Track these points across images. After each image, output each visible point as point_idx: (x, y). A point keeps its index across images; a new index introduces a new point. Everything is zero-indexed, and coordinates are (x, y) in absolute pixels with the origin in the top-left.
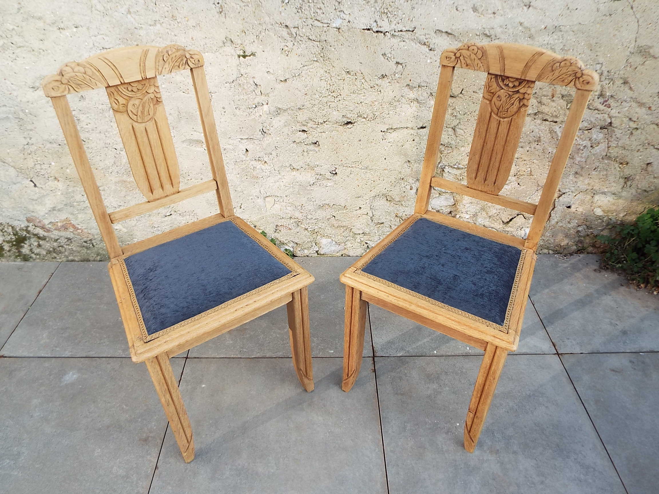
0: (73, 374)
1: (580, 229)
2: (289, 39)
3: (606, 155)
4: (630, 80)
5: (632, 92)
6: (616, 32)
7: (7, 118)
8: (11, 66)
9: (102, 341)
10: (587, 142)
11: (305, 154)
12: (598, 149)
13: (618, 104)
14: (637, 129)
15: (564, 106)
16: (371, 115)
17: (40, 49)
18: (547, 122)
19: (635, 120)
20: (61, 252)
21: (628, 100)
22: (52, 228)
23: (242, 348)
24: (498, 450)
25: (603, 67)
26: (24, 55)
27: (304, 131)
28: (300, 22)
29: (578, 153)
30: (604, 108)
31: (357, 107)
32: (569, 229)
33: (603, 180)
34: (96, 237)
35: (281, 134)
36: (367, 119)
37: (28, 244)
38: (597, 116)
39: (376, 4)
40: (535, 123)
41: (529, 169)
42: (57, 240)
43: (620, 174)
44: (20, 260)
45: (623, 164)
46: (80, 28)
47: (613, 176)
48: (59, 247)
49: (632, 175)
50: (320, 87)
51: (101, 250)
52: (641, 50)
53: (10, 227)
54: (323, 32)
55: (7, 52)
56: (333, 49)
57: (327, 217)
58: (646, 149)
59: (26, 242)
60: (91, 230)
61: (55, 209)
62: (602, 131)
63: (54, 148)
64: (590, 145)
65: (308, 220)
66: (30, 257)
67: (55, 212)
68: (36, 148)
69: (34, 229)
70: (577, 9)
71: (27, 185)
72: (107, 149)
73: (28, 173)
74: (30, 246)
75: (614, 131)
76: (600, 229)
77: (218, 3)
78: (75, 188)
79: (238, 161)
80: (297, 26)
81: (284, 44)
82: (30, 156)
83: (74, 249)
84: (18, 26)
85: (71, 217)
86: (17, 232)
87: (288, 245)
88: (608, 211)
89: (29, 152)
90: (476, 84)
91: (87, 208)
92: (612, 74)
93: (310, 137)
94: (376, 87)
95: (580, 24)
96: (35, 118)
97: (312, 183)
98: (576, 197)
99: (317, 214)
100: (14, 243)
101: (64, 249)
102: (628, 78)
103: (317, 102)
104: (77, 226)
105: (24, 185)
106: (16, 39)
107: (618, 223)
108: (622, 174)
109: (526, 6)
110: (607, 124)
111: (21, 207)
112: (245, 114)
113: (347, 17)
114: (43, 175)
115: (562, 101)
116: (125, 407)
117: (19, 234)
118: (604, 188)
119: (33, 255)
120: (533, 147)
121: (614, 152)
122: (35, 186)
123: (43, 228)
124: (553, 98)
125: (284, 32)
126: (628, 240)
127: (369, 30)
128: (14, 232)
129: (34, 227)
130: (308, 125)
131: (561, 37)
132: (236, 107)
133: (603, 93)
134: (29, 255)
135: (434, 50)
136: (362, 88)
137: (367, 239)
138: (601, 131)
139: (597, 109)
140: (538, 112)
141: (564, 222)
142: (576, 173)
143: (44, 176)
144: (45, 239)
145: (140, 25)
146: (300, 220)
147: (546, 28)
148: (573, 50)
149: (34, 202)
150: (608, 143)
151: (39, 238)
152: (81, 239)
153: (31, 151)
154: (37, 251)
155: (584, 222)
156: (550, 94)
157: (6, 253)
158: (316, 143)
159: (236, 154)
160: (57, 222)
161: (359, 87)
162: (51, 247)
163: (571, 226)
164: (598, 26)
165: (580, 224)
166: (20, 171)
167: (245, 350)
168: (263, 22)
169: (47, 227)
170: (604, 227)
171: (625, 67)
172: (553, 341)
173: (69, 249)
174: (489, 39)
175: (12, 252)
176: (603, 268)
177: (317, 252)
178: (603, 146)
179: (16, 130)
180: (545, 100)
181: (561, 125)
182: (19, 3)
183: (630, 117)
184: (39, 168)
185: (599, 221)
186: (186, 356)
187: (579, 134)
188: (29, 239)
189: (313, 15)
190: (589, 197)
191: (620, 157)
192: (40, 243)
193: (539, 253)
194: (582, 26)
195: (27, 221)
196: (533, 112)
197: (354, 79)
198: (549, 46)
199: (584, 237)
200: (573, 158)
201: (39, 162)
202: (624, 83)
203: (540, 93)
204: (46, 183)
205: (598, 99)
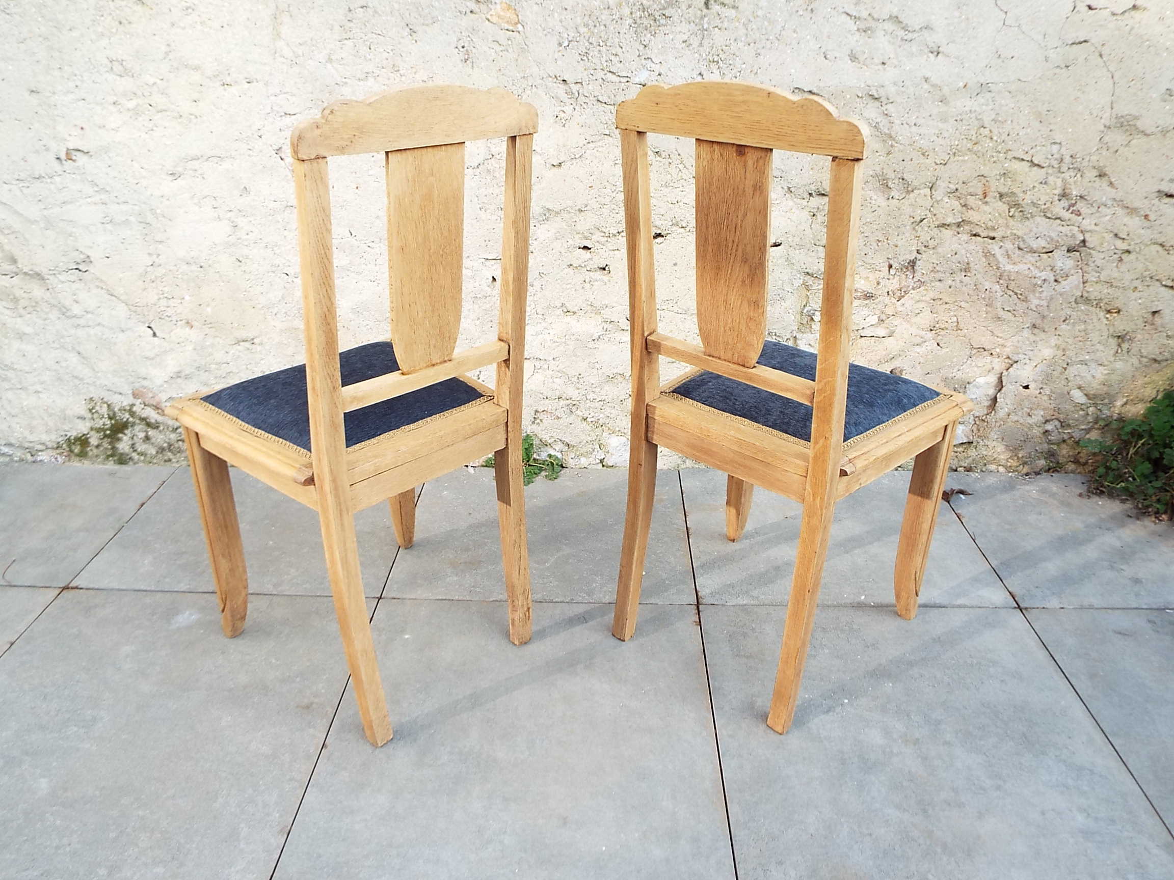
0: (191, 614)
1: (1049, 427)
2: (566, 100)
3: (1082, 296)
4: (1108, 170)
5: (1115, 191)
6: (1079, 94)
7: (127, 222)
8: (144, 140)
10: (1048, 273)
11: (587, 286)
12: (1067, 284)
13: (1094, 210)
14: (1128, 252)
15: (1004, 211)
17: (191, 114)
18: (979, 238)
19: (1123, 237)
21: (1110, 203)
23: (473, 587)
24: (918, 739)
25: (1063, 149)
26: (166, 124)
27: (585, 248)
28: (585, 74)
29: (1034, 291)
30: (1071, 215)
31: (671, 209)
32: (1031, 427)
33: (1080, 339)
35: (550, 252)
36: (687, 229)
37: (129, 435)
38: (1061, 229)
39: (701, 49)
40: (959, 239)
41: (955, 319)
42: (177, 429)
43: (1108, 329)
44: (112, 462)
45: (1112, 313)
46: (255, 84)
47: (1097, 333)
48: (178, 441)
49: (1128, 332)
50: (614, 176)
52: (1122, 123)
53: (105, 405)
54: (620, 90)
55: (140, 119)
57: (621, 398)
58: (1148, 286)
59: (126, 432)
61: (179, 375)
62: (1071, 254)
63: (191, 271)
64: (1053, 279)
65: (588, 401)
66: (130, 458)
67: (179, 380)
68: (164, 271)
69: (143, 409)
70: (1012, 58)
71: (142, 334)
72: (273, 275)
73: (146, 314)
74: (132, 438)
75: (1090, 254)
76: (1083, 427)
77: (463, 47)
78: (218, 339)
79: (478, 296)
80: (580, 81)
81: (560, 108)
82: (154, 285)
84: (162, 80)
86: (114, 414)
87: (554, 447)
88: (1095, 396)
89: (153, 278)
92: (1078, 160)
93: (596, 258)
95: (1019, 80)
96: (169, 223)
97: (596, 336)
98: (1037, 369)
99: (604, 392)
100: (108, 432)
102: (1105, 167)
105: (138, 334)
106: (158, 100)
107: (1115, 418)
108: (1111, 330)
109: (932, 53)
110: (1078, 242)
111: (127, 371)
112: (494, 217)
113: (657, 68)
114: (170, 317)
115: (1000, 203)
116: (274, 661)
117: (118, 418)
118: (1083, 352)
119: (135, 456)
120: (958, 279)
121: (1094, 291)
122: (154, 335)
123: (157, 408)
124: (985, 198)
125: (561, 90)
126: (1133, 444)
128: (111, 414)
129: (143, 406)
130: (594, 237)
131: (990, 100)
132: (481, 206)
133: (1066, 191)
134: (128, 455)
136: (680, 178)
138: (1069, 255)
139: (1059, 218)
140: (963, 221)
141: (1020, 413)
142: (1034, 326)
143: (170, 319)
144: (157, 427)
145: (344, 80)
146: (574, 403)
147: (965, 86)
148: (1012, 121)
149: (149, 363)
150: (1083, 276)
151: (149, 425)
153: (156, 277)
154: (141, 447)
155: (1056, 414)
156: (980, 192)
157: (91, 450)
158: (604, 269)
159: (477, 284)
160: (181, 398)
161: (675, 176)
162: (165, 442)
163: (1033, 421)
164: (1049, 83)
165: (1048, 418)
166: (133, 309)
167: (478, 590)
168: (529, 75)
169: (163, 405)
170: (1091, 424)
171: (1098, 149)
172: (1010, 590)
174: (877, 104)
175: (102, 449)
176: (1095, 491)
177: (601, 461)
178: (1075, 279)
179: (137, 241)
180: (971, 201)
181: (1002, 244)
182: (168, 45)
183: (1116, 231)
184: (165, 304)
185: (1081, 413)
186: (379, 596)
187: (1033, 260)
188: (132, 426)
189: (605, 65)
190: (1060, 369)
191: (1106, 300)
192: (150, 433)
193: (982, 471)
194: (1023, 84)
195: (133, 395)
196: (954, 222)
197: (667, 163)
198: (973, 115)
199: (1058, 444)
200: (1026, 300)
201: (166, 295)
202: (1100, 176)
203: (963, 190)
204: (172, 331)
205: (1060, 200)
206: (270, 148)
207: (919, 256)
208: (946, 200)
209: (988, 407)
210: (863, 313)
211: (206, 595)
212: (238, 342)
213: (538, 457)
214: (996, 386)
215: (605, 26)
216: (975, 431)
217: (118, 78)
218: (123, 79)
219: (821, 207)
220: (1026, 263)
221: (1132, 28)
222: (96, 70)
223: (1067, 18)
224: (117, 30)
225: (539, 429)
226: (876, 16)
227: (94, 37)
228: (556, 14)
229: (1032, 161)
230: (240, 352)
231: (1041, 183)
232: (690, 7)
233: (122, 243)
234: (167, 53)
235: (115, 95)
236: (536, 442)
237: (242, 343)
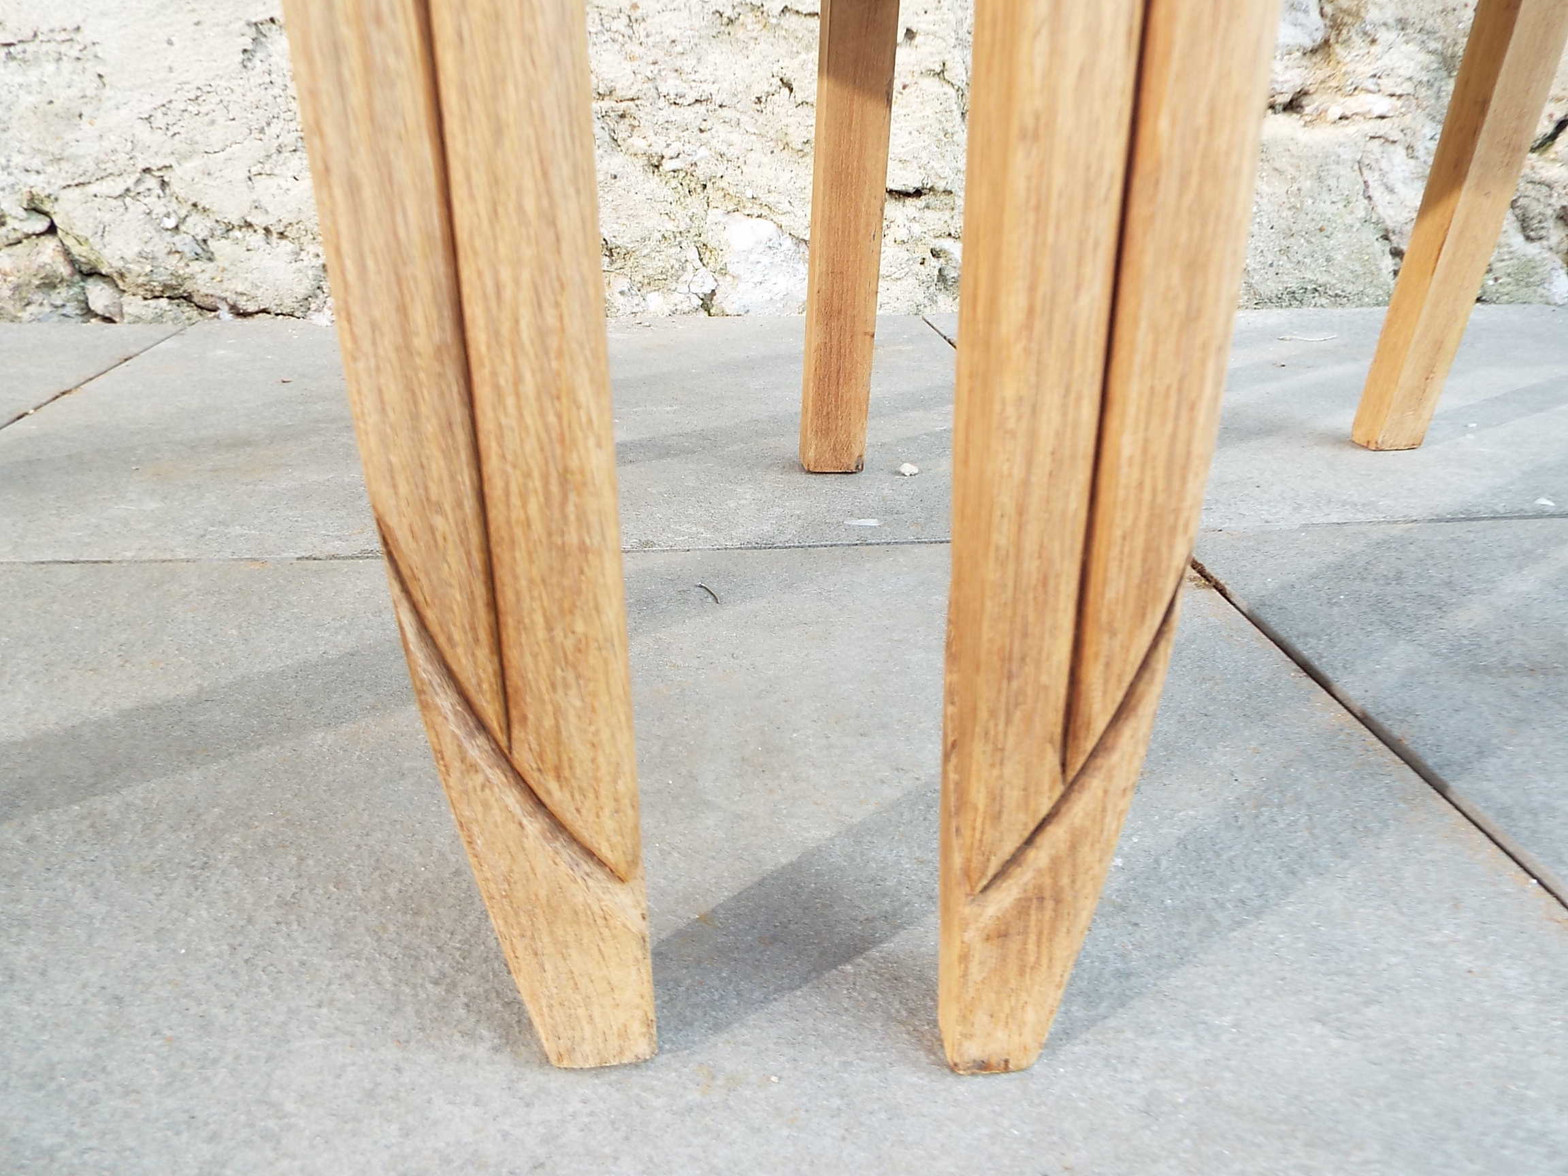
57: (758, 90)
65: (662, 102)
177: (707, 301)
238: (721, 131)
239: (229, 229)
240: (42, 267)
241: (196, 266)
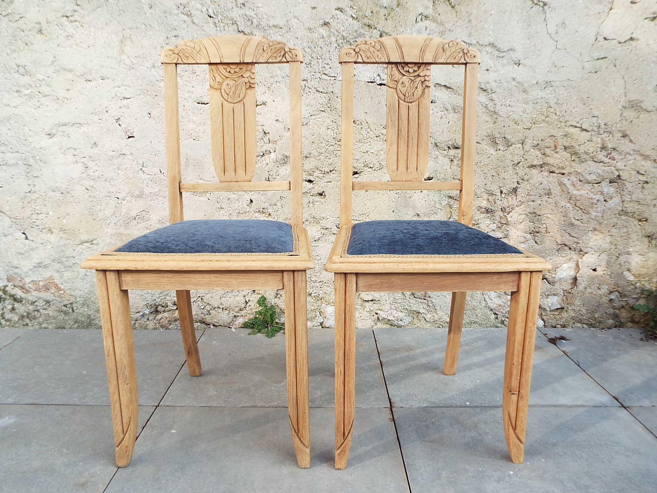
0: (10, 419)
1: (612, 297)
3: (622, 210)
4: (628, 133)
5: (634, 145)
6: (605, 88)
8: (33, 113)
9: (56, 390)
10: (599, 196)
11: (311, 205)
12: (613, 203)
14: (647, 182)
15: (568, 157)
16: (377, 165)
17: (64, 98)
18: (554, 174)
19: (643, 173)
20: (35, 318)
21: (632, 152)
22: (32, 287)
23: (228, 398)
25: (600, 120)
26: (48, 104)
27: (310, 181)
28: (309, 75)
29: (592, 207)
30: (609, 160)
31: (363, 156)
32: (601, 297)
33: (625, 238)
34: (78, 299)
36: (374, 169)
38: (604, 168)
40: (543, 175)
42: (34, 302)
43: (642, 232)
45: (642, 221)
46: (106, 80)
47: (635, 234)
48: (35, 311)
49: (654, 233)
50: (327, 135)
51: (81, 315)
52: (633, 105)
54: (331, 84)
55: (32, 101)
56: (340, 100)
60: (74, 290)
61: (40, 265)
63: (55, 196)
64: (603, 199)
65: (312, 282)
67: (40, 269)
68: (37, 196)
69: (13, 289)
70: (563, 67)
71: (18, 238)
72: (109, 198)
73: (22, 224)
74: (3, 309)
75: (624, 184)
76: (635, 296)
78: (68, 241)
79: (241, 212)
80: (306, 79)
82: (30, 205)
83: (51, 314)
84: (48, 77)
85: (56, 275)
88: (639, 276)
89: (29, 200)
90: (479, 135)
91: (76, 265)
92: (610, 126)
93: (316, 187)
94: (382, 136)
95: (569, 79)
96: (44, 165)
97: (317, 238)
98: (600, 257)
99: (322, 276)
101: (39, 314)
102: (626, 131)
103: (323, 151)
104: (60, 286)
105: (15, 238)
106: (45, 89)
107: (654, 290)
108: (643, 232)
109: (516, 64)
110: (615, 177)
111: (5, 262)
115: (565, 153)
118: (628, 246)
120: (544, 200)
121: (630, 207)
122: (27, 238)
123: (22, 288)
124: (556, 149)
127: (372, 82)
129: (13, 287)
130: (315, 174)
131: (553, 91)
133: (604, 145)
135: (435, 102)
136: (368, 137)
137: (377, 308)
138: (611, 184)
139: (602, 162)
140: (543, 164)
141: (593, 287)
142: (595, 230)
143: (38, 227)
144: (21, 302)
145: (161, 78)
147: (537, 82)
148: (567, 104)
149: (20, 257)
150: (621, 197)
151: (15, 300)
152: (61, 303)
153: (31, 200)
154: (8, 316)
155: (616, 287)
156: (553, 146)
159: (240, 204)
160: (40, 281)
161: (365, 136)
162: (25, 312)
163: (602, 292)
164: (586, 82)
165: (612, 290)
166: (14, 221)
167: (231, 400)
168: (275, 75)
169: (27, 286)
170: (639, 295)
171: (620, 120)
172: (613, 395)
173: (45, 314)
174: (485, 93)
176: (651, 337)
177: (321, 324)
178: (617, 199)
179: (22, 176)
180: (548, 151)
181: (569, 178)
182: (55, 57)
183: (638, 170)
184: (36, 218)
185: (632, 287)
186: (157, 405)
187: (589, 188)
188: (3, 301)
189: (321, 70)
190: (614, 258)
191: (638, 213)
192: (15, 306)
193: (572, 327)
194: (571, 82)
195: (7, 280)
196: (538, 164)
197: (360, 128)
198: (543, 100)
199: (619, 309)
200: (588, 213)
201: (37, 211)
202: (623, 136)
203: (542, 144)
204: (38, 236)
205: (601, 151)
206: (113, 118)
207: (519, 186)
208: (532, 151)
209: (571, 283)
210: (487, 222)
211: (25, 406)
212: (82, 243)
213: (279, 322)
214: (575, 270)
215: (321, 47)
216: (565, 300)
217: (21, 76)
218: (24, 77)
219: (456, 155)
220: (585, 190)
221: (631, 51)
222: (7, 72)
223: (593, 45)
224: (24, 48)
225: (280, 301)
226: (481, 43)
227: (9, 52)
228: (292, 41)
229: (581, 128)
230: (82, 249)
231: (588, 141)
232: (371, 37)
233: (12, 178)
234: (53, 62)
235: (19, 86)
236: (277, 310)
237: (85, 244)
238: (325, 288)
239: (215, 308)
240: (175, 317)
241: (207, 316)
